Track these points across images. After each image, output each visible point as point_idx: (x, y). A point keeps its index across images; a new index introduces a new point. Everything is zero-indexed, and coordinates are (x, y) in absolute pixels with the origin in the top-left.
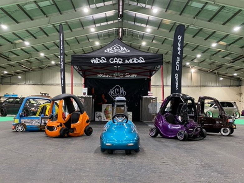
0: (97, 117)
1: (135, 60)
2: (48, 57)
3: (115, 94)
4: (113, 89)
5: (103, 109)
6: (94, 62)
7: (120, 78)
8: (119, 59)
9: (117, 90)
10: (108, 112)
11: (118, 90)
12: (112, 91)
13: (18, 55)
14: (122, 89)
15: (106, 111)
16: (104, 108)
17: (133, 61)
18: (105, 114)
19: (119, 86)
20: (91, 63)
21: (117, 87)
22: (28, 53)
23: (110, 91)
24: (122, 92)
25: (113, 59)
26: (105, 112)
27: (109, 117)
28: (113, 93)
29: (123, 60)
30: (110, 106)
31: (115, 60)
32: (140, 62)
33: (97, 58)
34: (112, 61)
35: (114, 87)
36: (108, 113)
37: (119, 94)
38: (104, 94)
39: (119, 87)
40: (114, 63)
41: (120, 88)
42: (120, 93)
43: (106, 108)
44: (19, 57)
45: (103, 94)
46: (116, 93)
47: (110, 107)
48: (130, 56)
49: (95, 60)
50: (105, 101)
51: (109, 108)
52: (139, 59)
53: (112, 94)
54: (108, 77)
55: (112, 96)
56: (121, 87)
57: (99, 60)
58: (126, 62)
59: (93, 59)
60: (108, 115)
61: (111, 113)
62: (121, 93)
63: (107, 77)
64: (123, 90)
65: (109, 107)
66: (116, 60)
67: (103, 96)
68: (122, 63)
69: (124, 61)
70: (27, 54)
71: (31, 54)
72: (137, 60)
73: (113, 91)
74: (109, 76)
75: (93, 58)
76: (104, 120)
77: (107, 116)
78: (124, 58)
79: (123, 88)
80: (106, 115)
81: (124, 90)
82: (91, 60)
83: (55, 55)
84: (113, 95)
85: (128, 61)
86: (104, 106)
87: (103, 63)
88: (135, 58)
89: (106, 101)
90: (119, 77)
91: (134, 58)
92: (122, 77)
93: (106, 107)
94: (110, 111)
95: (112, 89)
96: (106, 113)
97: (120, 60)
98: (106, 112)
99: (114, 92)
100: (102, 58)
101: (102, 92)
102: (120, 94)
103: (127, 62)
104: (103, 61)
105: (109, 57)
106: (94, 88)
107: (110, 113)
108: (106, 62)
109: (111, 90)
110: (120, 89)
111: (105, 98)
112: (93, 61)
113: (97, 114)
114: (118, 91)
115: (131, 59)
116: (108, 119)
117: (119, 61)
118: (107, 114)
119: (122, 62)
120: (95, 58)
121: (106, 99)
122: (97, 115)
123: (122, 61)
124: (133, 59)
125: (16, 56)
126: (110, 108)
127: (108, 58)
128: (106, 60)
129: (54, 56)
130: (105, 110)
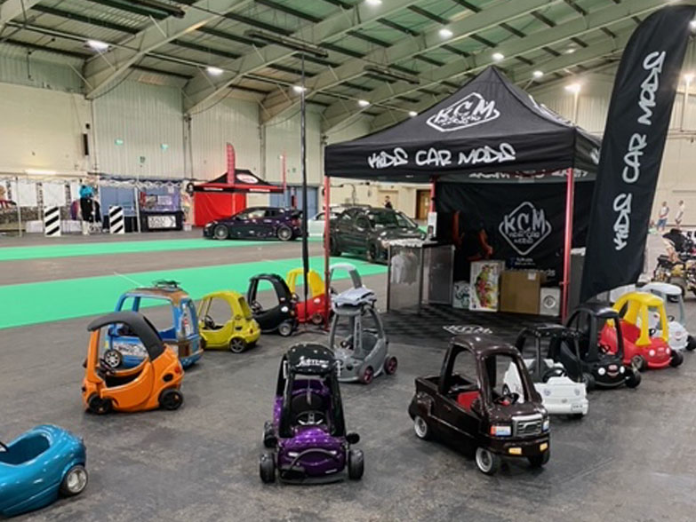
0: (457, 297)
1: (487, 154)
2: (528, 58)
3: (518, 230)
4: (511, 215)
5: (474, 277)
6: (375, 164)
7: (536, 178)
8: (440, 152)
9: (523, 219)
10: (486, 287)
11: (527, 217)
12: (509, 220)
13: (440, 64)
14: (538, 216)
15: (479, 282)
16: (475, 273)
17: (481, 155)
18: (478, 292)
19: (532, 206)
20: (369, 166)
21: (527, 210)
22: (466, 55)
23: (503, 220)
24: (539, 226)
25: (425, 153)
26: (476, 285)
27: (488, 301)
28: (513, 229)
29: (452, 155)
30: (492, 268)
31: (430, 155)
32: (501, 160)
33: (383, 153)
34: (423, 158)
35: (516, 207)
36: (487, 290)
37: (529, 229)
38: (486, 231)
39: (531, 209)
40: (426, 164)
41: (534, 211)
42: (534, 228)
43: (481, 274)
44: (443, 67)
45: (483, 231)
46: (520, 227)
47: (491, 270)
48: (474, 141)
49: (378, 157)
50: (487, 251)
51: (490, 274)
52: (499, 150)
53: (510, 230)
54: (500, 177)
55: (508, 236)
56: (538, 210)
57: (390, 157)
58: (460, 162)
59: (374, 155)
60: (486, 295)
61: (496, 290)
62: (536, 226)
63: (495, 178)
64: (542, 216)
65: (489, 271)
66: (433, 156)
67: (483, 236)
68: (450, 162)
69: (455, 157)
70: (462, 57)
71: (474, 55)
72: (493, 152)
73: (513, 220)
74: (503, 176)
75: (374, 152)
76: (475, 307)
77: (483, 297)
78: (456, 149)
79: (542, 212)
80: (481, 295)
81: (546, 218)
82: (370, 158)
83: (545, 49)
84: (510, 235)
85: (467, 157)
86: (477, 268)
87: (398, 166)
88: (486, 147)
89: (491, 250)
90: (533, 177)
91: (483, 147)
92: (542, 176)
93: (481, 271)
94: (493, 283)
95: (508, 214)
96: (481, 288)
97: (444, 156)
98: (481, 286)
99: (515, 225)
100: (396, 151)
101: (482, 224)
102: (532, 230)
103: (463, 162)
104: (398, 161)
105: (414, 147)
106: (458, 213)
107: (491, 290)
108: (406, 162)
109: (506, 218)
110: (535, 216)
111: (486, 241)
112: (375, 159)
113: (458, 287)
114: (527, 221)
115: (476, 149)
116: (486, 306)
117: (441, 158)
118: (484, 291)
119: (450, 160)
120: (378, 154)
121: (489, 244)
122: (459, 292)
123: (449, 157)
124: (480, 150)
125: (435, 67)
126: (494, 274)
127: (411, 152)
128: (406, 156)
129: (544, 52)
130: (479, 278)
